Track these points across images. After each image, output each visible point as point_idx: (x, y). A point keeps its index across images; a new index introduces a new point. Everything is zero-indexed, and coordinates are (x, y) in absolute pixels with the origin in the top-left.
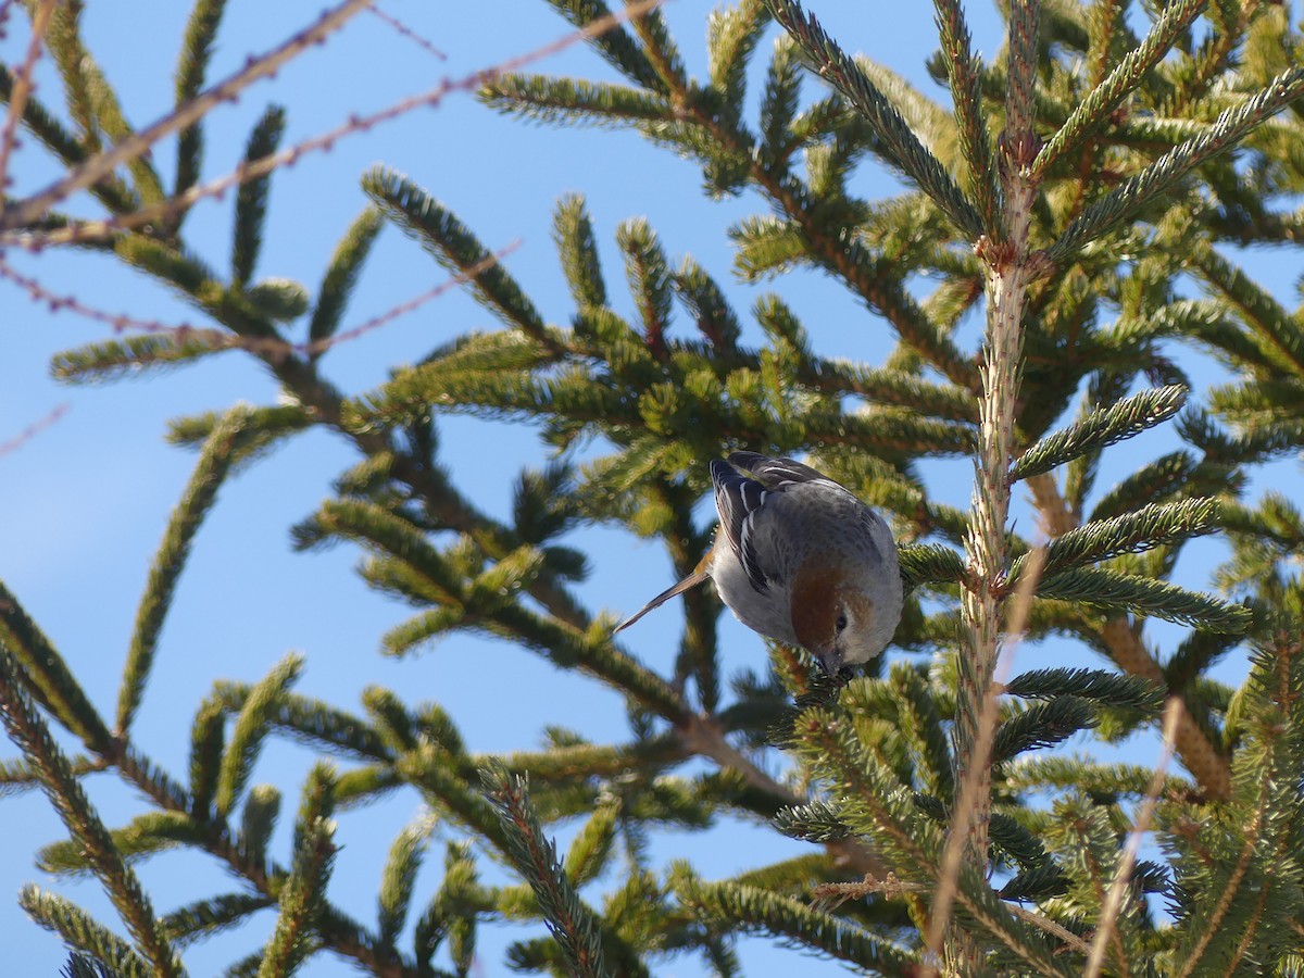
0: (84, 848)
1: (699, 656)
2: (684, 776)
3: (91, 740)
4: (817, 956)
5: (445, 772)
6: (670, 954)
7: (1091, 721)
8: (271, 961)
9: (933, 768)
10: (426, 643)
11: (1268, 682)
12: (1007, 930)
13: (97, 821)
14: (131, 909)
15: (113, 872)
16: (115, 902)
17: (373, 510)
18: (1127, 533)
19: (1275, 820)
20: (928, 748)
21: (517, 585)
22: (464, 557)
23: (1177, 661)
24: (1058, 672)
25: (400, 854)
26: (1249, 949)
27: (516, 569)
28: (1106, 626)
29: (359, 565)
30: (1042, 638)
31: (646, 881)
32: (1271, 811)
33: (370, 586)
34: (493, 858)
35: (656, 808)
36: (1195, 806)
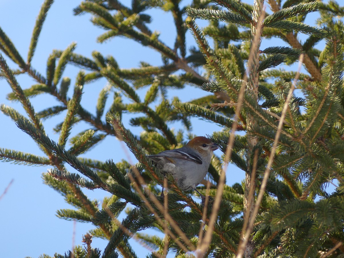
0: (16, 94)
1: (181, 43)
2: (177, 74)
3: (21, 65)
4: (210, 122)
5: (113, 73)
6: (173, 121)
7: (285, 60)
8: (66, 123)
9: (240, 72)
10: (108, 39)
11: (331, 49)
12: (262, 115)
13: (19, 86)
14: (28, 109)
15: (24, 100)
16: (24, 108)
17: (95, 4)
18: (295, 11)
19: (333, 86)
20: (239, 66)
21: (132, 24)
22: (119, 17)
23: (306, 44)
24: (277, 47)
25: (102, 95)
26: (326, 120)
27: (132, 20)
28: (287, 35)
29: (91, 19)
30: (270, 38)
31: (166, 102)
32: (332, 84)
33: (94, 24)
34: (126, 96)
35: (169, 83)
36: (312, 82)
